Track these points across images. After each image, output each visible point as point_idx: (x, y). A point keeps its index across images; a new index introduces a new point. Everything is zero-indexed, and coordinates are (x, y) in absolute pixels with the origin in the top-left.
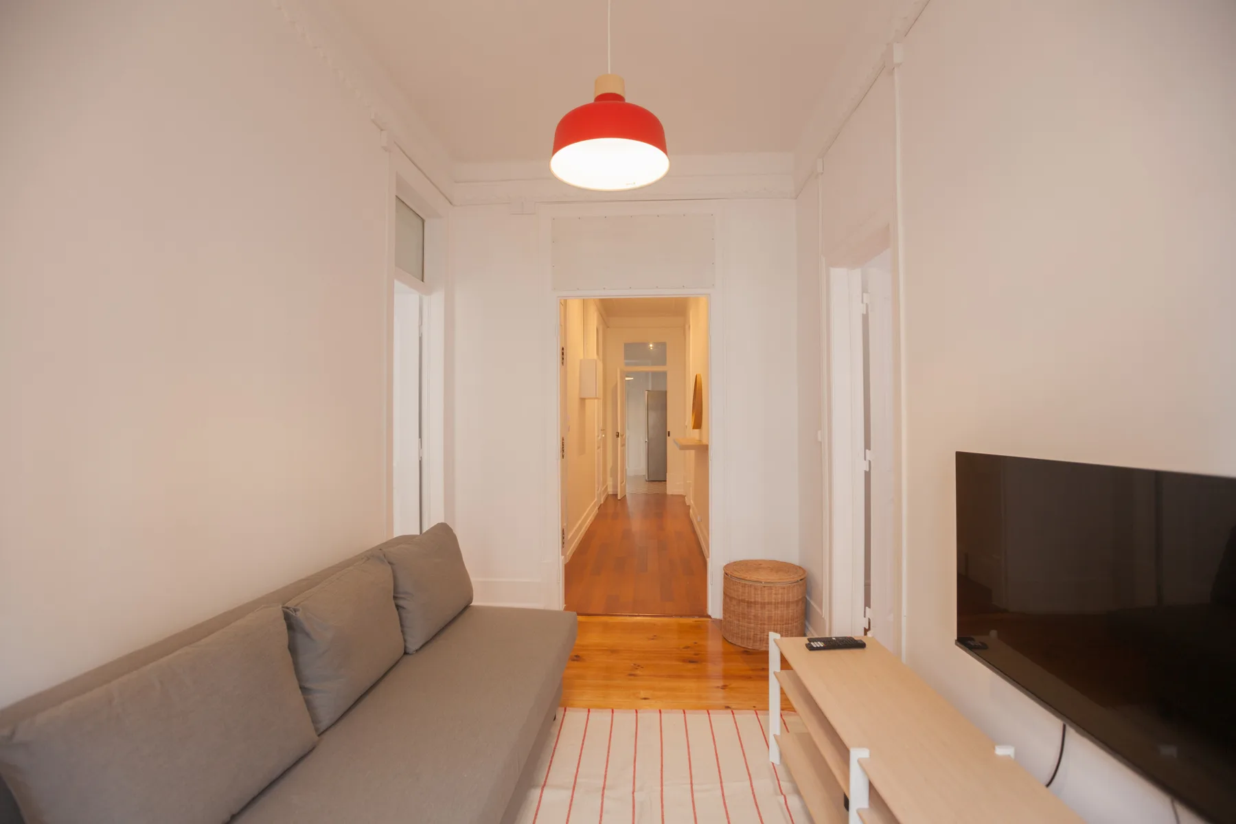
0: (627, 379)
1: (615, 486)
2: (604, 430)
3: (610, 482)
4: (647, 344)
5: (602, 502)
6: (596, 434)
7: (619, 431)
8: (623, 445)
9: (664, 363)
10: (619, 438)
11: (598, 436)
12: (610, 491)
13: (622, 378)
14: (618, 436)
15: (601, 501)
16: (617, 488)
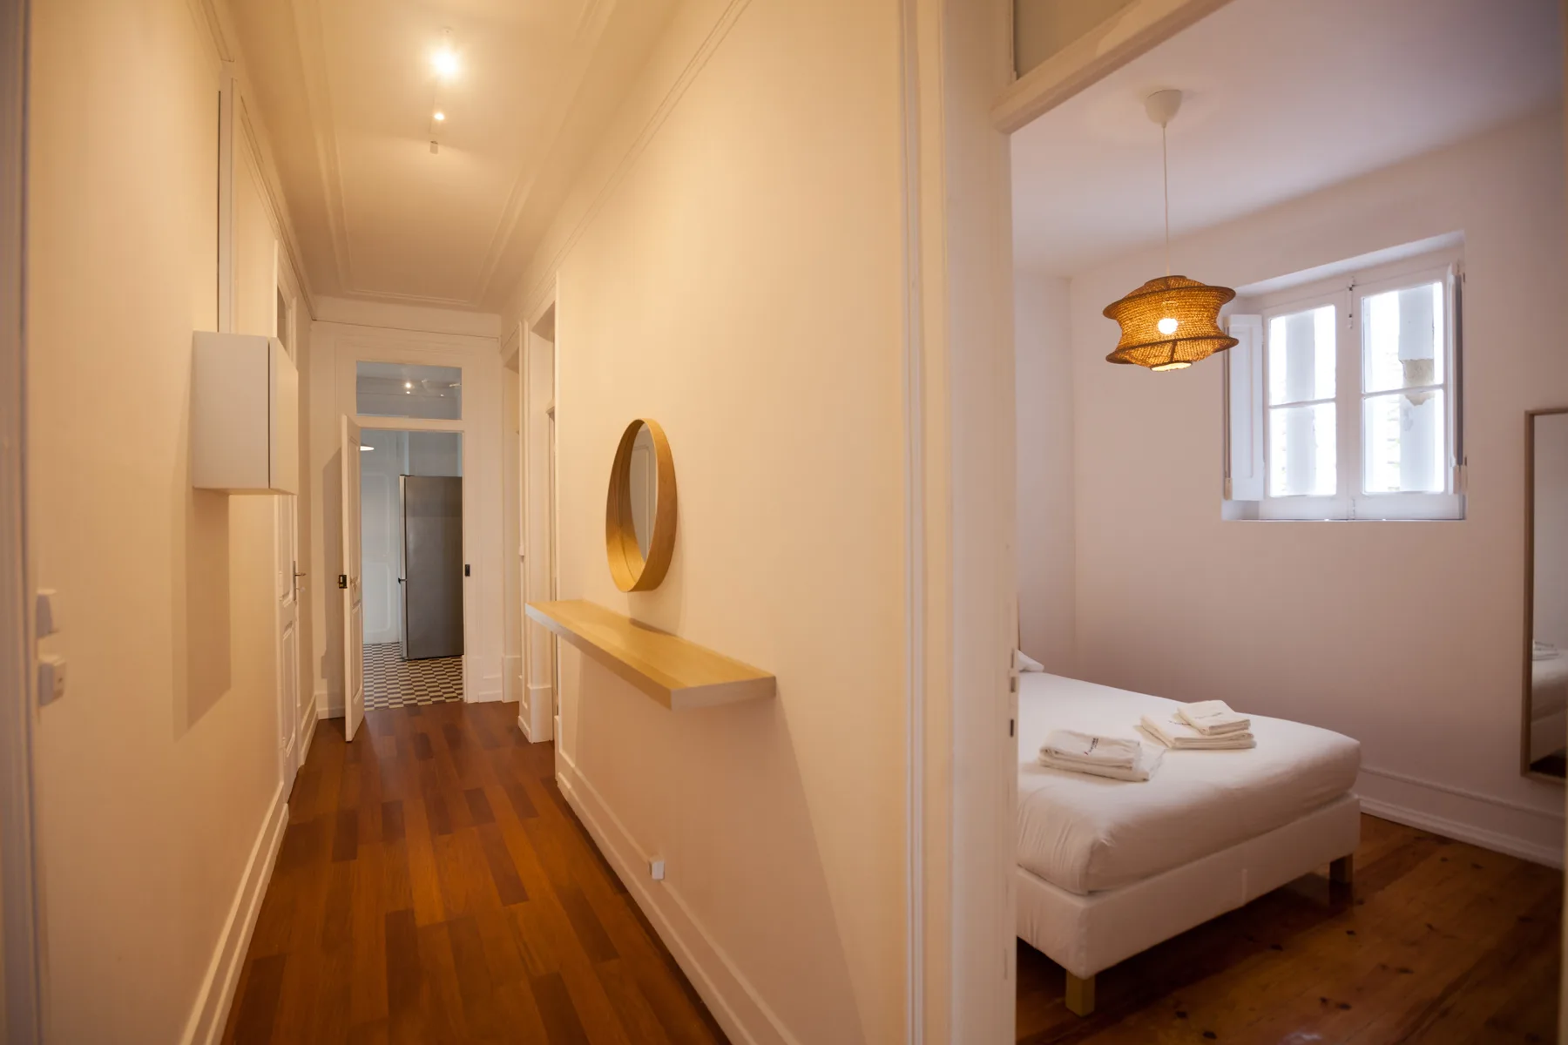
0: (363, 448)
1: (338, 698)
2: (301, 575)
3: (321, 690)
4: (401, 381)
5: (302, 762)
6: (279, 592)
7: (346, 572)
8: (357, 603)
9: (454, 414)
10: (347, 591)
11: (285, 595)
12: (323, 711)
13: (354, 442)
14: (343, 584)
15: (296, 760)
16: (343, 702)
